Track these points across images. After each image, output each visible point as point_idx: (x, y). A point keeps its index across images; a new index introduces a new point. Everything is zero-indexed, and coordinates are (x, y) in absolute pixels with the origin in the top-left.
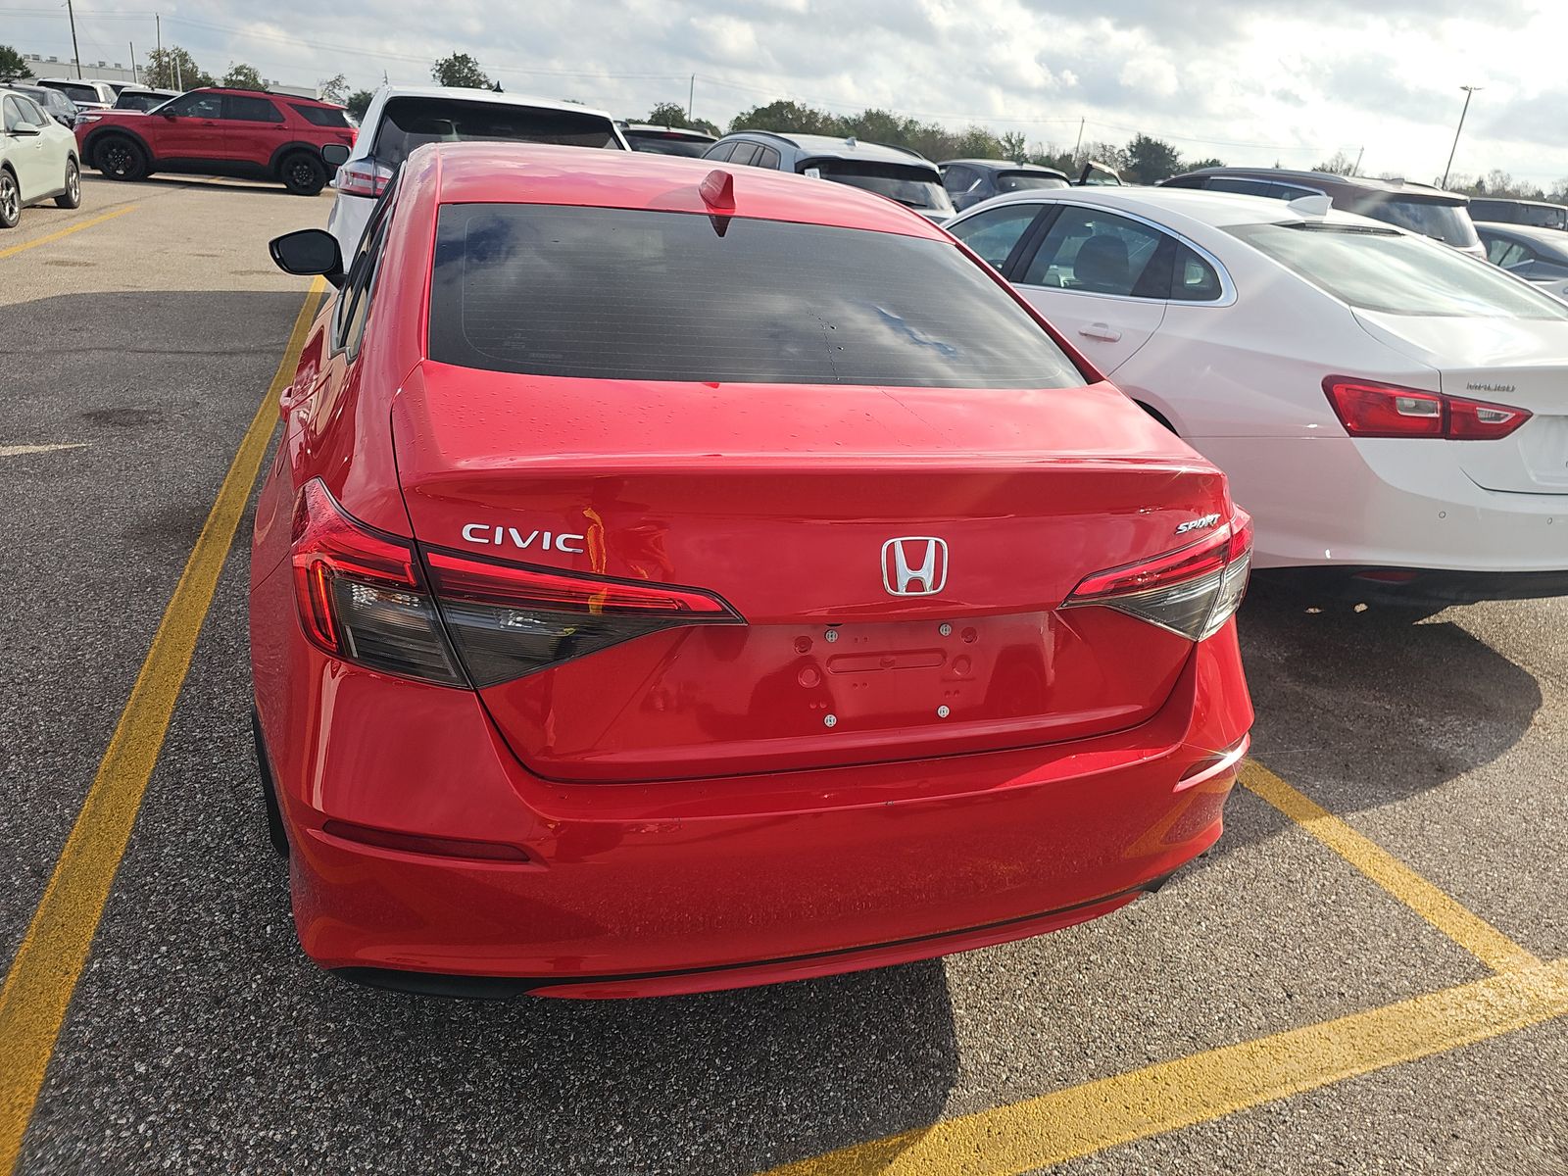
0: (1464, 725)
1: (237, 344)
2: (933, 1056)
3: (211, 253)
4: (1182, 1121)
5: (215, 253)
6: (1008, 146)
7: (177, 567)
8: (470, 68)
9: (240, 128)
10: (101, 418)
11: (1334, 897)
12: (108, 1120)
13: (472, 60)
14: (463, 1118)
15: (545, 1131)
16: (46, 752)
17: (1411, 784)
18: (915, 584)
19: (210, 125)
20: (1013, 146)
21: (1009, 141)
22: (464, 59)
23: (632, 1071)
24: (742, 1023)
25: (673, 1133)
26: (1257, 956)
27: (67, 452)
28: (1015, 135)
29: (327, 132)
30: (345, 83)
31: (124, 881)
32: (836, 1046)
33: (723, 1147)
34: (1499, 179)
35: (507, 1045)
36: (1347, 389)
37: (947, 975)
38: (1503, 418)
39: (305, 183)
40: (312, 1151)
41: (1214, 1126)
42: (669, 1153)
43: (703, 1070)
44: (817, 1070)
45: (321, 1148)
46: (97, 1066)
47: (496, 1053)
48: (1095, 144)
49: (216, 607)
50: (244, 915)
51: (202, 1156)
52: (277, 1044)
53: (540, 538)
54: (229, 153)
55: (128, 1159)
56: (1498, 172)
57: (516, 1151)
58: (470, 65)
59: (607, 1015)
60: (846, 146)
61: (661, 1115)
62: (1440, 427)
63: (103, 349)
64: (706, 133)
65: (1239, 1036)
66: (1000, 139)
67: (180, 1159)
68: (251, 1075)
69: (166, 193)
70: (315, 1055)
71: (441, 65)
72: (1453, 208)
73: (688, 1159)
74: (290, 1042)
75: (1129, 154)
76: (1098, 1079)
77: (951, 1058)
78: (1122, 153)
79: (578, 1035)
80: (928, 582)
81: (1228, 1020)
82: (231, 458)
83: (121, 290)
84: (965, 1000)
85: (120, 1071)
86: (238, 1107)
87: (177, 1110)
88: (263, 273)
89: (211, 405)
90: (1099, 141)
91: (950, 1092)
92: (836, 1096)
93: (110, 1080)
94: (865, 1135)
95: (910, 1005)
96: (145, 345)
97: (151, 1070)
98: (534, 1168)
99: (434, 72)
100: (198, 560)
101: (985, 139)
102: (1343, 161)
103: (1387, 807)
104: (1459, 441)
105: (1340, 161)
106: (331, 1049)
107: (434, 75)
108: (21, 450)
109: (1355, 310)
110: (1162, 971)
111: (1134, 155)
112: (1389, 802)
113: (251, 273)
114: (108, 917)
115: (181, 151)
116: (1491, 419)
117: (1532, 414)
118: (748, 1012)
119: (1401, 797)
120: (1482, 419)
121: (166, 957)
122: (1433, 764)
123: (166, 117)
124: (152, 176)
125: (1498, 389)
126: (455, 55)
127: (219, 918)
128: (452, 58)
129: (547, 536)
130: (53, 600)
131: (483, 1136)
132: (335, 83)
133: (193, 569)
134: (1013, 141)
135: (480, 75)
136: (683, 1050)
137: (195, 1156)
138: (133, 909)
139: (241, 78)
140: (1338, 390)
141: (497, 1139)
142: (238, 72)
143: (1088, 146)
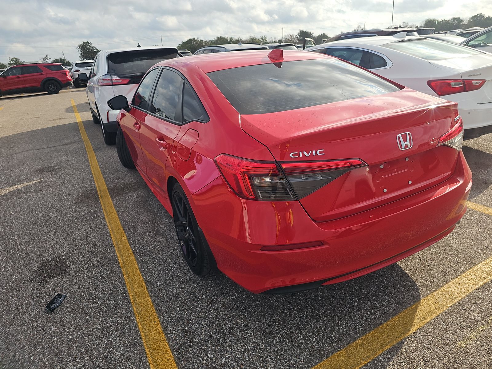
0: (485, 171)
1: (66, 141)
2: (408, 284)
3: (38, 117)
4: (482, 283)
5: (39, 116)
6: (262, 40)
7: (99, 206)
8: (89, 46)
9: (28, 77)
10: (41, 171)
11: (481, 221)
12: (198, 356)
13: (90, 43)
14: (296, 330)
15: (320, 327)
16: (101, 266)
17: (481, 189)
18: (406, 146)
19: (18, 77)
20: (263, 40)
21: (262, 39)
22: (87, 43)
23: (332, 307)
24: (353, 288)
25: (355, 319)
26: (472, 240)
27: (39, 183)
28: (263, 37)
29: (58, 72)
30: (49, 58)
31: (153, 294)
32: (382, 288)
33: (371, 319)
34: (405, 25)
35: (294, 309)
36: (435, 83)
37: (398, 264)
38: (479, 83)
39: (53, 90)
40: (261, 348)
41: (490, 282)
42: (358, 324)
43: (351, 302)
44: (381, 295)
45: (263, 347)
46: (184, 343)
47: (293, 312)
48: (288, 35)
49: (120, 216)
50: (195, 295)
51: (232, 358)
52: (230, 324)
53: (312, 153)
54: (26, 85)
55: (211, 364)
56: (404, 22)
57: (316, 334)
58: (89, 44)
59: (315, 295)
60: (238, 46)
61: (348, 316)
62: (463, 89)
63: (26, 151)
64: (186, 50)
65: (481, 260)
66: (259, 39)
67: (226, 360)
68: (229, 334)
69: (9, 102)
70: (243, 325)
71: (79, 46)
72: (413, 33)
73: (364, 325)
74: (233, 323)
75: (298, 36)
76: (454, 279)
77: (413, 284)
78: (296, 36)
79: (311, 302)
80: (409, 145)
81: (476, 257)
82: (91, 174)
83: (18, 133)
84: (407, 268)
85: (191, 343)
86: (232, 343)
87: (215, 348)
88: (59, 119)
89: (73, 160)
90: (289, 34)
91: (419, 291)
92: (391, 300)
93: (190, 346)
94: (405, 307)
95: (393, 273)
96: (38, 147)
97: (200, 340)
98: (325, 337)
99: (78, 49)
100: (104, 204)
101: (255, 39)
102: (360, 27)
103: (479, 196)
104: (469, 92)
105: (359, 27)
106: (246, 322)
107: (78, 50)
108: (24, 185)
109: (430, 61)
110: (451, 249)
111: (300, 36)
112: (479, 194)
113: (55, 120)
114: (156, 305)
115: (11, 87)
116: (476, 84)
117: (486, 81)
118: (352, 285)
119: (481, 192)
120: (474, 84)
121: (181, 311)
122: (483, 183)
123: (3, 77)
124: (1, 97)
125: (477, 75)
126: (84, 42)
127: (188, 297)
128: (83, 43)
129: (314, 152)
130: (69, 225)
131: (305, 333)
132: (46, 58)
133: (104, 207)
134: (263, 39)
135: (93, 47)
136: (342, 299)
137: (230, 358)
138: (161, 301)
139: (14, 62)
140: (432, 84)
141: (309, 332)
142: (12, 60)
143: (286, 36)
